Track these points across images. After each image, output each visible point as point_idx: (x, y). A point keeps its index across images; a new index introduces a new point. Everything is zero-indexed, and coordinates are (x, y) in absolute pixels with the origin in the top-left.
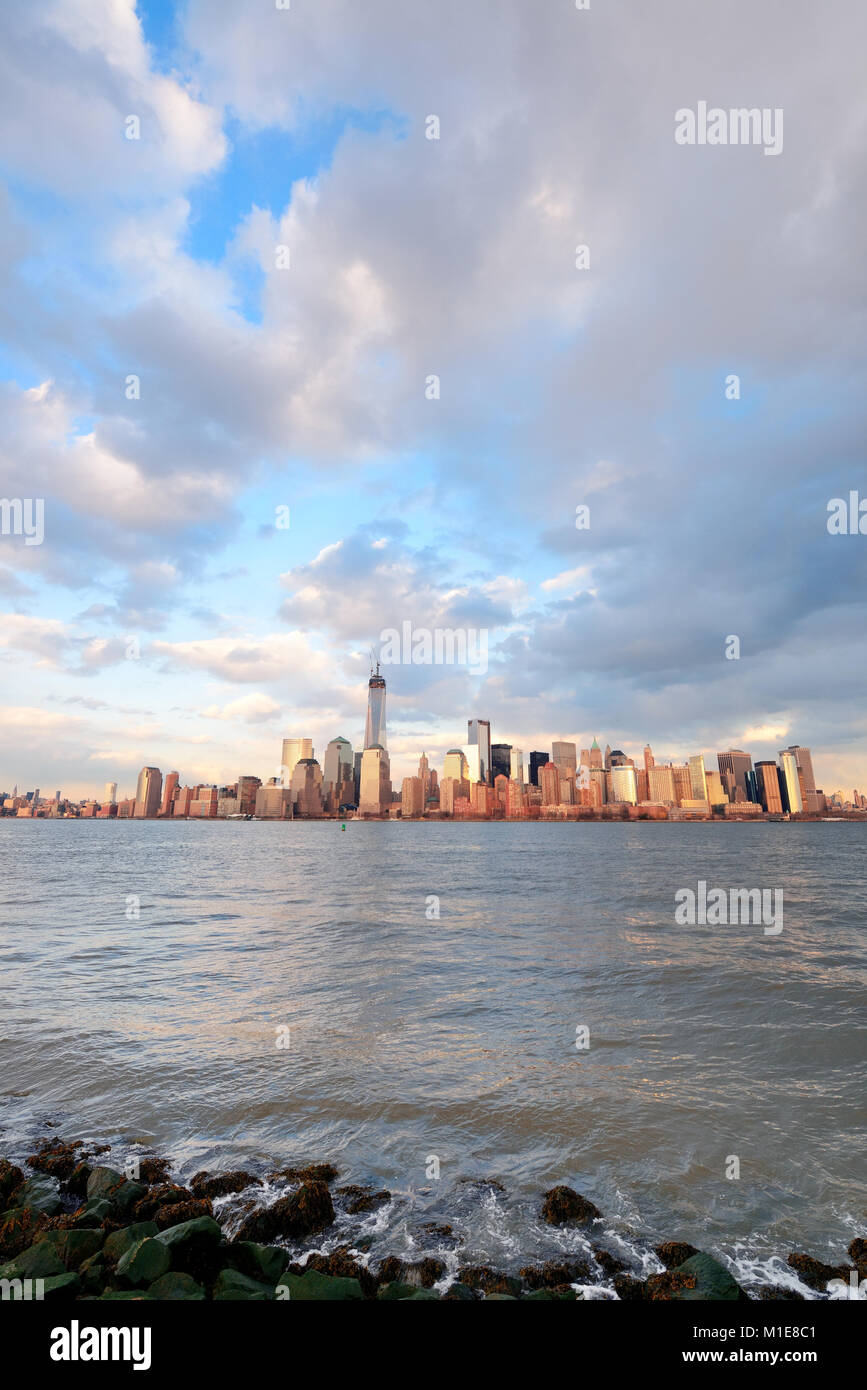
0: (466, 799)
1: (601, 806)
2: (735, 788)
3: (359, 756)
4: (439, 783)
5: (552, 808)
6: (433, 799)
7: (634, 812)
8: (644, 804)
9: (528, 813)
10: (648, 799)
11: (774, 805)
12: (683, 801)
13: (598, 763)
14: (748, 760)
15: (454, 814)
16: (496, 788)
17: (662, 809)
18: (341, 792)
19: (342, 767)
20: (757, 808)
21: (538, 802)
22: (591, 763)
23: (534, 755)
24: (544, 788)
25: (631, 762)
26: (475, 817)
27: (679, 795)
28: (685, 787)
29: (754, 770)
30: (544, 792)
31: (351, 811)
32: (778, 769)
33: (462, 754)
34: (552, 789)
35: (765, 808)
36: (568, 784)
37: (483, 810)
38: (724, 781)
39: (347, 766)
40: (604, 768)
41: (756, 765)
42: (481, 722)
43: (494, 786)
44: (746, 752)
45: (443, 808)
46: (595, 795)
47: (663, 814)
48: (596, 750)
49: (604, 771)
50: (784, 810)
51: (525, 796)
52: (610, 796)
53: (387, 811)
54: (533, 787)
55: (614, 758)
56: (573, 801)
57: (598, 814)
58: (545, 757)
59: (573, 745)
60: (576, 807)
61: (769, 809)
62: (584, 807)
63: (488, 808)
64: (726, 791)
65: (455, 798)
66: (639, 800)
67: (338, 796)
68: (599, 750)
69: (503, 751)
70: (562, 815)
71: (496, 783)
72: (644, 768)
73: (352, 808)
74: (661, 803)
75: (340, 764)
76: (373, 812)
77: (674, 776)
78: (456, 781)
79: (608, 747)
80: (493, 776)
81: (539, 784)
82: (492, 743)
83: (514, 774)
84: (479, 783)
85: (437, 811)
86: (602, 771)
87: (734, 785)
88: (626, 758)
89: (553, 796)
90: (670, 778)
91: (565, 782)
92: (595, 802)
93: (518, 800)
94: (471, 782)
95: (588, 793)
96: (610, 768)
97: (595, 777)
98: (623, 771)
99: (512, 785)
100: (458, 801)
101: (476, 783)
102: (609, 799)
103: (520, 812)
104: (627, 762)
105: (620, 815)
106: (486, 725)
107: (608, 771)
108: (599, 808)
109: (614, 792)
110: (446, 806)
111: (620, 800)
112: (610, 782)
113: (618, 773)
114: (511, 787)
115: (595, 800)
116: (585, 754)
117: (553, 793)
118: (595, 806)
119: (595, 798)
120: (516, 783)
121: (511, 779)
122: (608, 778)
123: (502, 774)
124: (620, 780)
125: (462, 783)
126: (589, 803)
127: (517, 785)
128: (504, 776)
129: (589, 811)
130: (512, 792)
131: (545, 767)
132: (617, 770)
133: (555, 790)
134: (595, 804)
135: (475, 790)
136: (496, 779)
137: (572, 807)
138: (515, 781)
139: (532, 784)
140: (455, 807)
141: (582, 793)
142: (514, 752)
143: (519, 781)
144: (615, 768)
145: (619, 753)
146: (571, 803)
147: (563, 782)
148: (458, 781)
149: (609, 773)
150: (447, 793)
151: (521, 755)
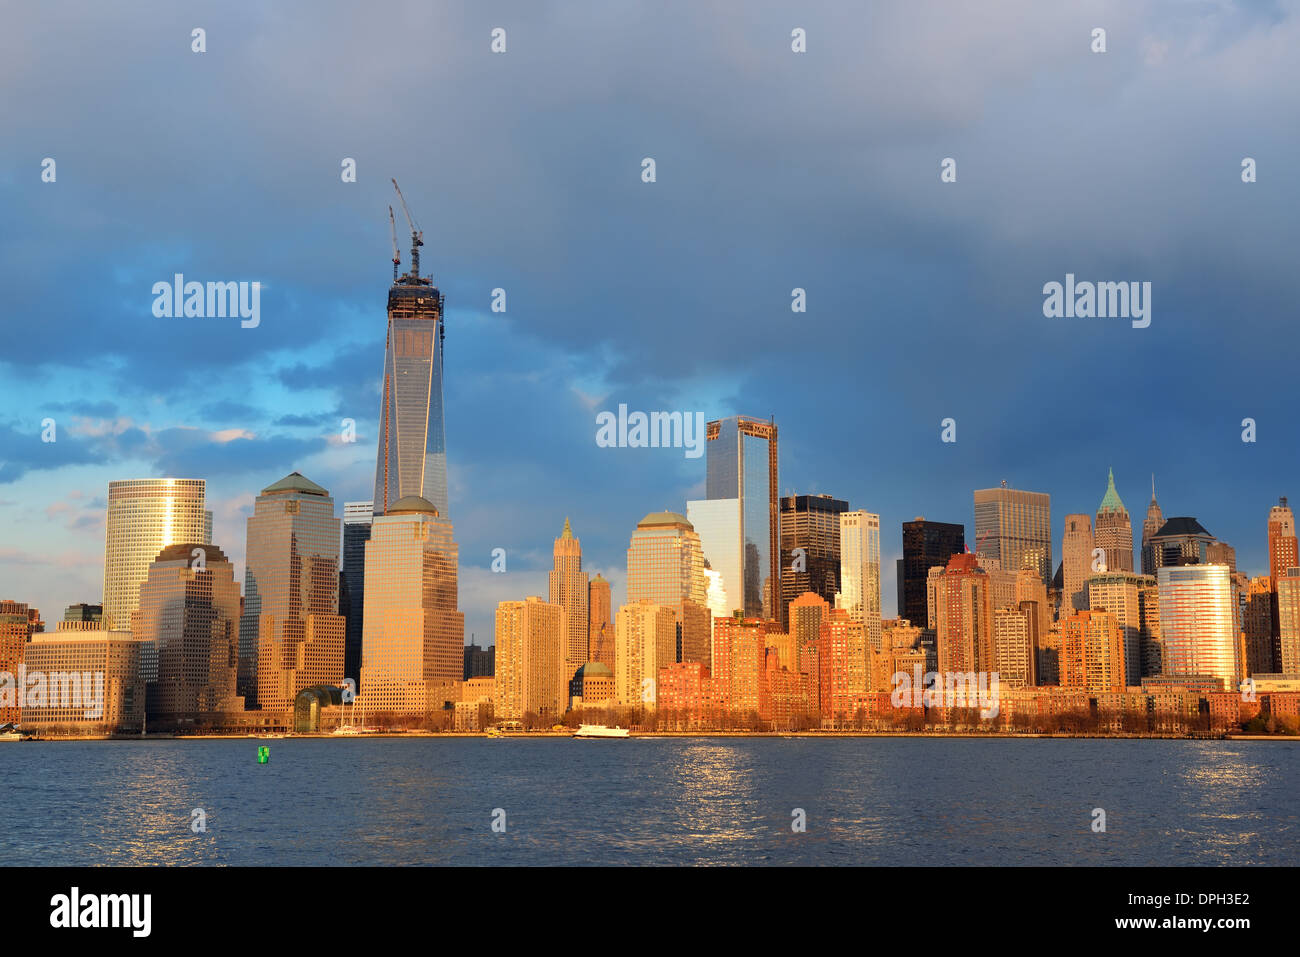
0: (697, 669)
1: (1120, 689)
3: (358, 536)
6: (594, 667)
7: (1226, 709)
8: (1261, 684)
10: (1276, 668)
13: (1120, 557)
15: (657, 715)
16: (791, 635)
18: (301, 646)
19: (306, 571)
22: (1098, 557)
24: (942, 635)
25: (1227, 553)
26: (723, 723)
30: (943, 648)
31: (332, 708)
33: (686, 528)
34: (969, 636)
36: (1021, 620)
37: (749, 700)
39: (322, 566)
40: (1138, 571)
42: (747, 427)
43: (786, 630)
45: (622, 699)
46: (1104, 659)
48: (1114, 515)
49: (1140, 582)
51: (885, 657)
52: (1154, 660)
53: (449, 706)
54: (909, 632)
55: (1173, 541)
56: (1034, 678)
57: (1108, 716)
58: (950, 535)
59: (1041, 502)
60: (1044, 691)
62: (1065, 697)
63: (764, 693)
65: (661, 668)
66: (1244, 673)
67: (290, 662)
68: (1123, 518)
69: (821, 519)
70: (998, 715)
71: (793, 620)
73: (336, 697)
75: (296, 561)
76: (401, 710)
78: (667, 613)
79: (1154, 505)
80: (782, 594)
81: (931, 624)
83: (849, 595)
84: (736, 619)
85: (603, 705)
86: (1130, 581)
88: (1208, 539)
89: (969, 656)
91: (1011, 616)
92: (1104, 679)
93: (860, 670)
94: (714, 614)
95: (1083, 650)
96: (1155, 574)
97: (1109, 601)
98: (1192, 582)
99: (842, 624)
100: (671, 673)
101: (730, 619)
102: (1150, 670)
103: (865, 704)
104: (1211, 554)
105: (1181, 719)
106: (766, 438)
107: (1151, 583)
108: (1114, 698)
109: (1166, 648)
110: (633, 690)
111: (1182, 674)
112: (1156, 617)
113: (1179, 588)
114: (836, 631)
115: (1103, 670)
116: (1077, 528)
117: (972, 649)
118: (1105, 691)
119: (1103, 666)
120: (859, 620)
121: (839, 606)
122: (1148, 604)
123: (814, 590)
124: (1187, 609)
125: (685, 619)
126: (1085, 683)
127: (859, 625)
128: (817, 595)
129: (1083, 705)
130: (842, 647)
131: (950, 568)
132: (1175, 580)
133: (976, 640)
134: (1104, 683)
135: (724, 640)
136: (793, 607)
137: (1031, 694)
138: (855, 611)
139: (908, 622)
140: (661, 694)
141: (1065, 650)
142: (850, 524)
143: (867, 613)
144: (1171, 573)
145: (1185, 525)
146: (1029, 681)
147: (1005, 614)
148: (674, 613)
149: (1154, 588)
150: (638, 651)
151: (870, 532)
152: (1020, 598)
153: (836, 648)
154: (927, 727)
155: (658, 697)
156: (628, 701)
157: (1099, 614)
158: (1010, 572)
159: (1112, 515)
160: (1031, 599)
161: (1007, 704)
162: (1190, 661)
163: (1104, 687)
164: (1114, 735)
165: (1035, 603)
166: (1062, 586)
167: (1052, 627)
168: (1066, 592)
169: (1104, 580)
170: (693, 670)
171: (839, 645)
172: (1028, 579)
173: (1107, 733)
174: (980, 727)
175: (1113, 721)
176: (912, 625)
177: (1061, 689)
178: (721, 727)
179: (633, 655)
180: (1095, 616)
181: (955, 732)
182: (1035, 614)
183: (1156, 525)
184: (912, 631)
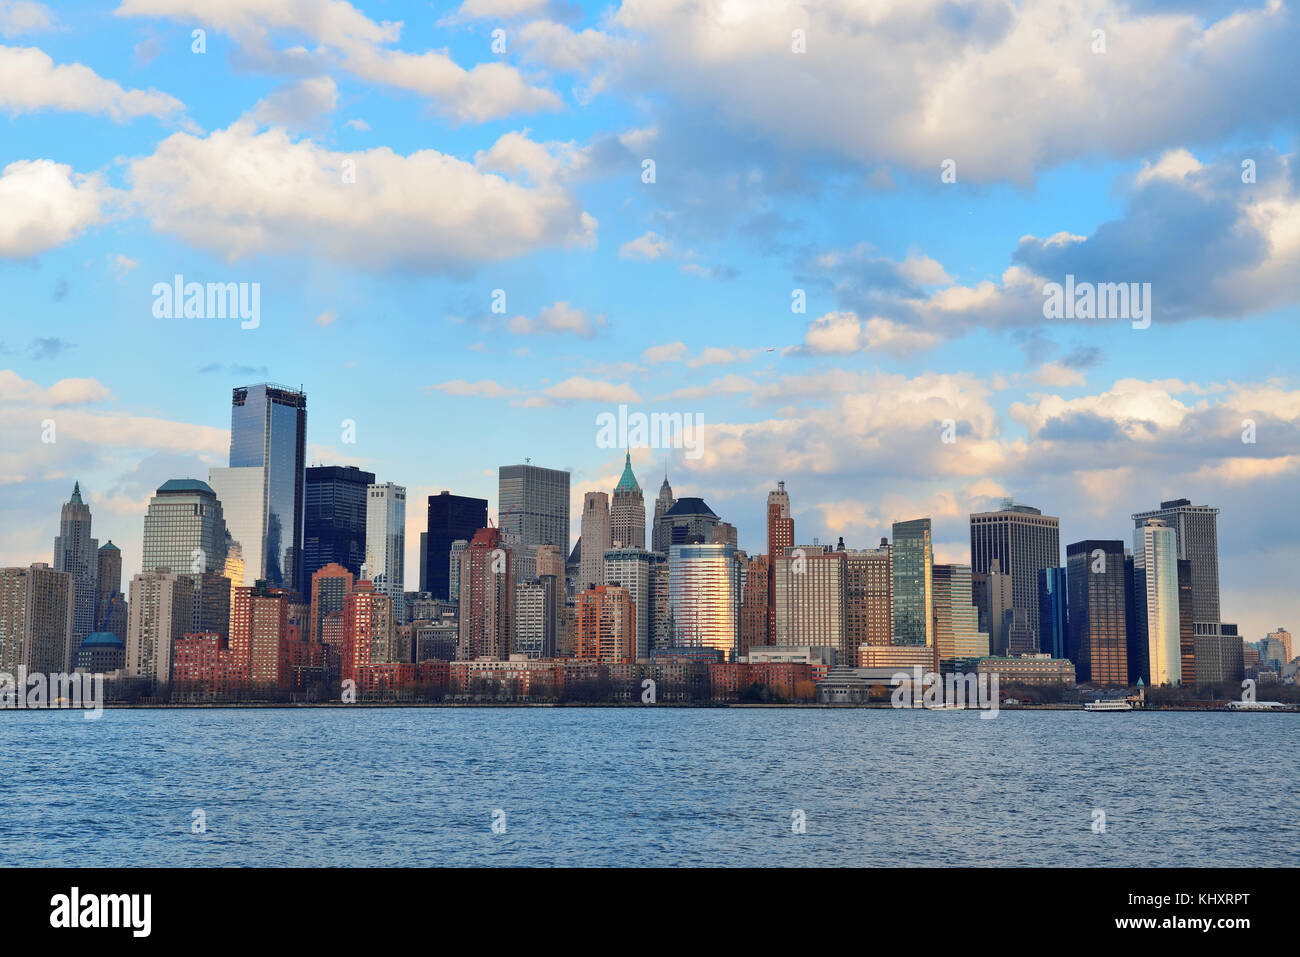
0: (214, 639)
1: (630, 659)
2: (1009, 614)
4: (125, 589)
5: (485, 666)
6: (103, 637)
7: (725, 679)
8: (757, 656)
9: (412, 683)
10: (770, 641)
11: (1108, 661)
12: (864, 648)
13: (634, 534)
14: (1048, 532)
15: (170, 685)
16: (315, 604)
17: (804, 670)
20: (1064, 670)
21: (446, 650)
22: (613, 534)
23: (441, 506)
24: (464, 607)
25: (730, 532)
26: (240, 694)
27: (854, 630)
28: (875, 609)
29: (1063, 563)
30: (465, 620)
32: (1129, 563)
33: (208, 494)
34: (490, 609)
35: (1083, 674)
36: (540, 594)
37: (267, 671)
38: (980, 596)
40: (649, 548)
41: (1072, 550)
42: (275, 395)
43: (306, 598)
44: (1047, 512)
45: (133, 668)
46: (616, 630)
47: (805, 685)
48: (629, 494)
49: (648, 558)
50: (1132, 680)
51: (406, 629)
52: (661, 630)
54: (431, 604)
55: (681, 520)
56: (550, 650)
57: (618, 686)
58: (476, 509)
59: (562, 479)
60: (559, 663)
61: (1095, 677)
62: (579, 668)
63: (284, 666)
64: (984, 625)
65: (177, 636)
66: (743, 644)
68: (638, 497)
69: (346, 491)
70: (516, 685)
71: (315, 591)
72: (764, 551)
74: (803, 654)
77: (844, 573)
78: (185, 582)
79: (666, 486)
80: (305, 564)
82: (308, 464)
83: (375, 564)
84: (260, 590)
85: (113, 675)
86: (643, 557)
87: (1009, 605)
88: (714, 520)
89: (490, 628)
90: (835, 581)
91: (530, 589)
92: (616, 650)
93: (382, 642)
94: (234, 584)
95: (598, 623)
96: (667, 551)
97: (622, 576)
98: (701, 560)
99: (368, 595)
100: (187, 643)
101: (251, 588)
102: (657, 642)
103: (386, 675)
104: (716, 534)
105: (686, 689)
106: (294, 406)
107: (661, 560)
108: (625, 669)
109: (673, 621)
110: (144, 661)
111: (688, 645)
112: (664, 592)
113: (688, 565)
114: (361, 602)
115: (616, 642)
116: (596, 505)
117: (493, 621)
118: (616, 662)
119: (616, 638)
120: (382, 592)
121: (364, 577)
122: (658, 579)
123: (336, 560)
124: (694, 585)
125: (203, 587)
126: (598, 654)
127: (384, 597)
128: (341, 567)
129: (596, 676)
130: (366, 619)
131: (474, 542)
132: (686, 557)
133: (498, 612)
134: (615, 655)
135: (245, 610)
136: (316, 577)
137: (548, 665)
138: (378, 583)
139: (429, 594)
140: (176, 665)
141: (580, 623)
142: (378, 495)
143: (390, 585)
144: (682, 550)
145: (694, 506)
146: (545, 654)
147: (526, 588)
148: (192, 582)
149: (664, 564)
150: (151, 620)
151: (397, 503)
152: (539, 572)
153: (360, 619)
154: (447, 697)
155: (172, 667)
156: (139, 673)
157: (614, 589)
158: (530, 547)
159: (628, 494)
160: (550, 573)
161: (524, 675)
162: (694, 633)
163: (616, 658)
164: (623, 704)
165: (554, 577)
166: (579, 561)
167: (568, 601)
168: (582, 567)
169: (618, 556)
170: (211, 640)
171: (363, 617)
172: (549, 553)
173: (617, 702)
174: (499, 697)
175: (623, 691)
176: (433, 598)
177: (576, 660)
178: (239, 698)
179: (146, 624)
180: (610, 590)
181: (474, 702)
182: (554, 587)
183: (667, 504)
184: (433, 603)
